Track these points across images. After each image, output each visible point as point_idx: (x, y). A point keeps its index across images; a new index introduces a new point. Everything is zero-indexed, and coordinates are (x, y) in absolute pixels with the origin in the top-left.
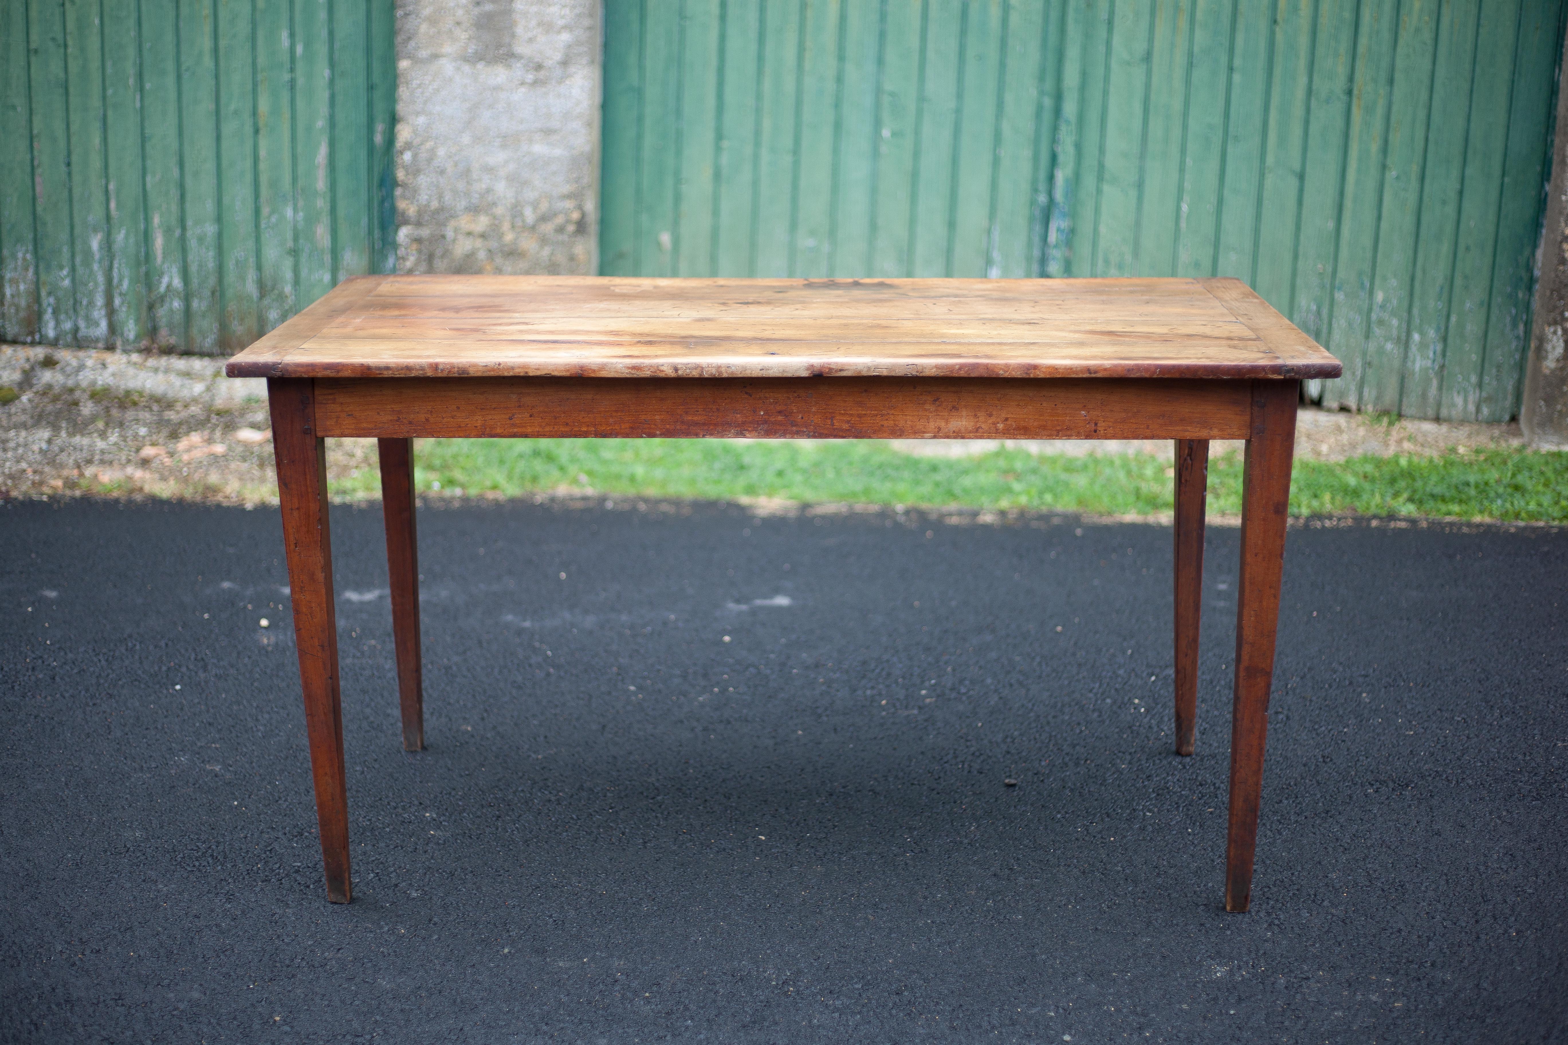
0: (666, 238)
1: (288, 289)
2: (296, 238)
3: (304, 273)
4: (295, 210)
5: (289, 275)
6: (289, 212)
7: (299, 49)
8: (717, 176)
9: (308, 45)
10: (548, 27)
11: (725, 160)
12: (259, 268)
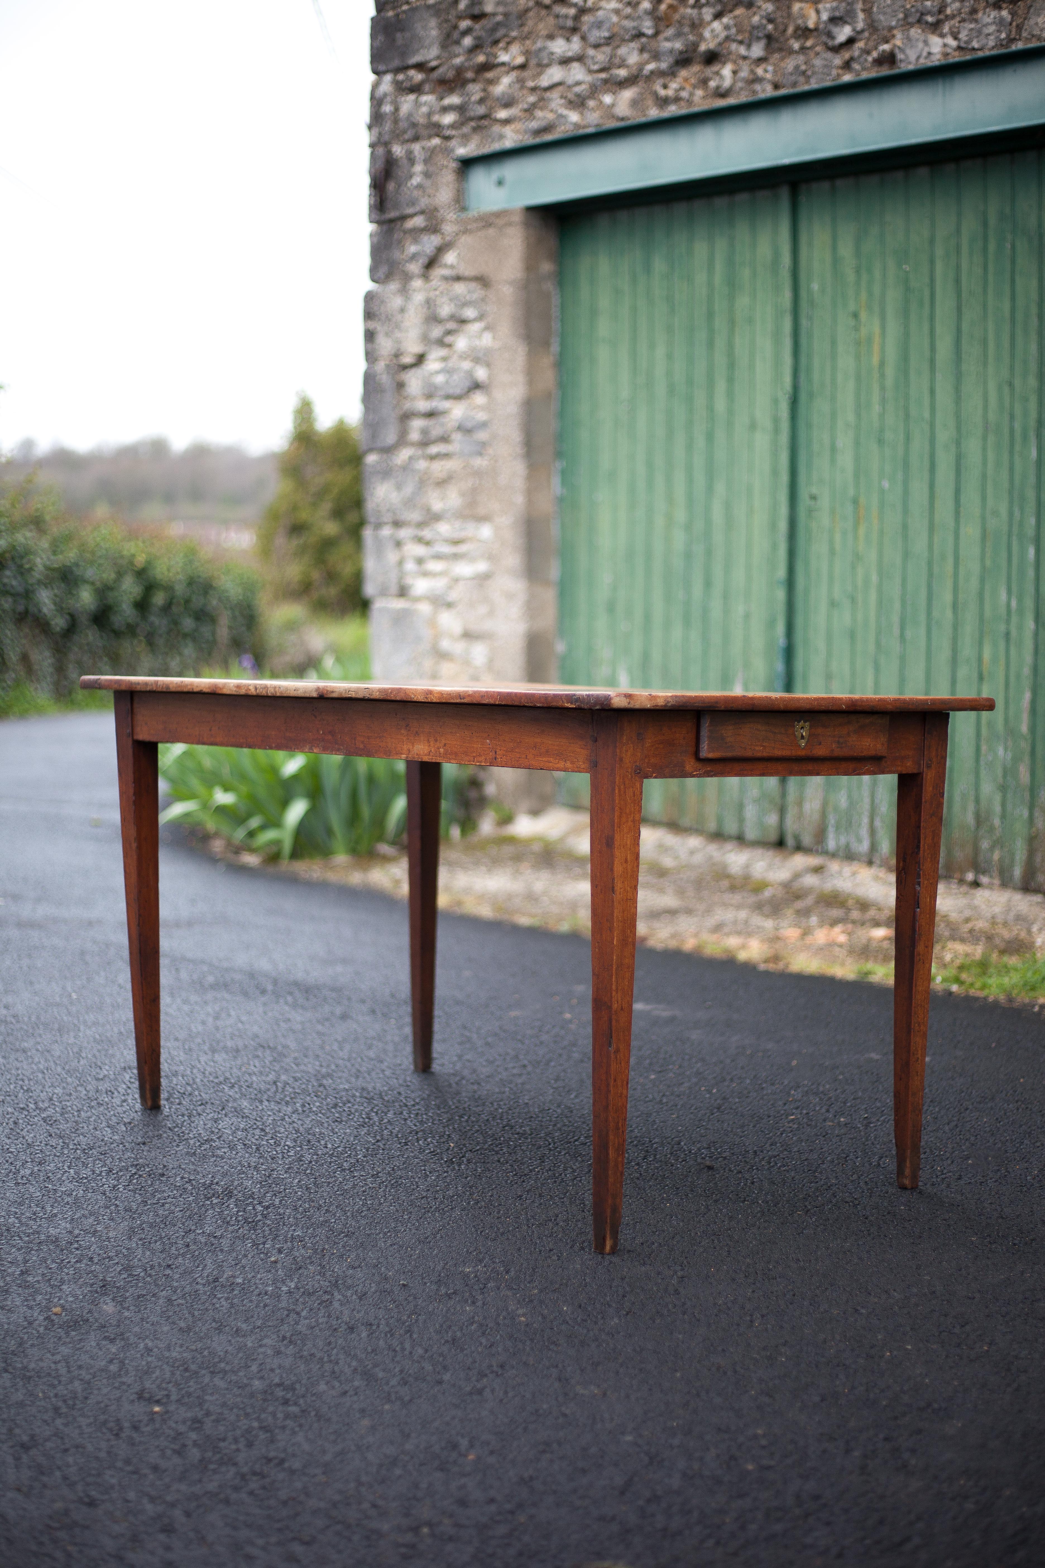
1: (997, 822)
2: (1005, 776)
3: (1009, 807)
4: (1006, 749)
5: (998, 809)
6: (1001, 751)
7: (1014, 604)
9: (1020, 600)
12: (977, 801)
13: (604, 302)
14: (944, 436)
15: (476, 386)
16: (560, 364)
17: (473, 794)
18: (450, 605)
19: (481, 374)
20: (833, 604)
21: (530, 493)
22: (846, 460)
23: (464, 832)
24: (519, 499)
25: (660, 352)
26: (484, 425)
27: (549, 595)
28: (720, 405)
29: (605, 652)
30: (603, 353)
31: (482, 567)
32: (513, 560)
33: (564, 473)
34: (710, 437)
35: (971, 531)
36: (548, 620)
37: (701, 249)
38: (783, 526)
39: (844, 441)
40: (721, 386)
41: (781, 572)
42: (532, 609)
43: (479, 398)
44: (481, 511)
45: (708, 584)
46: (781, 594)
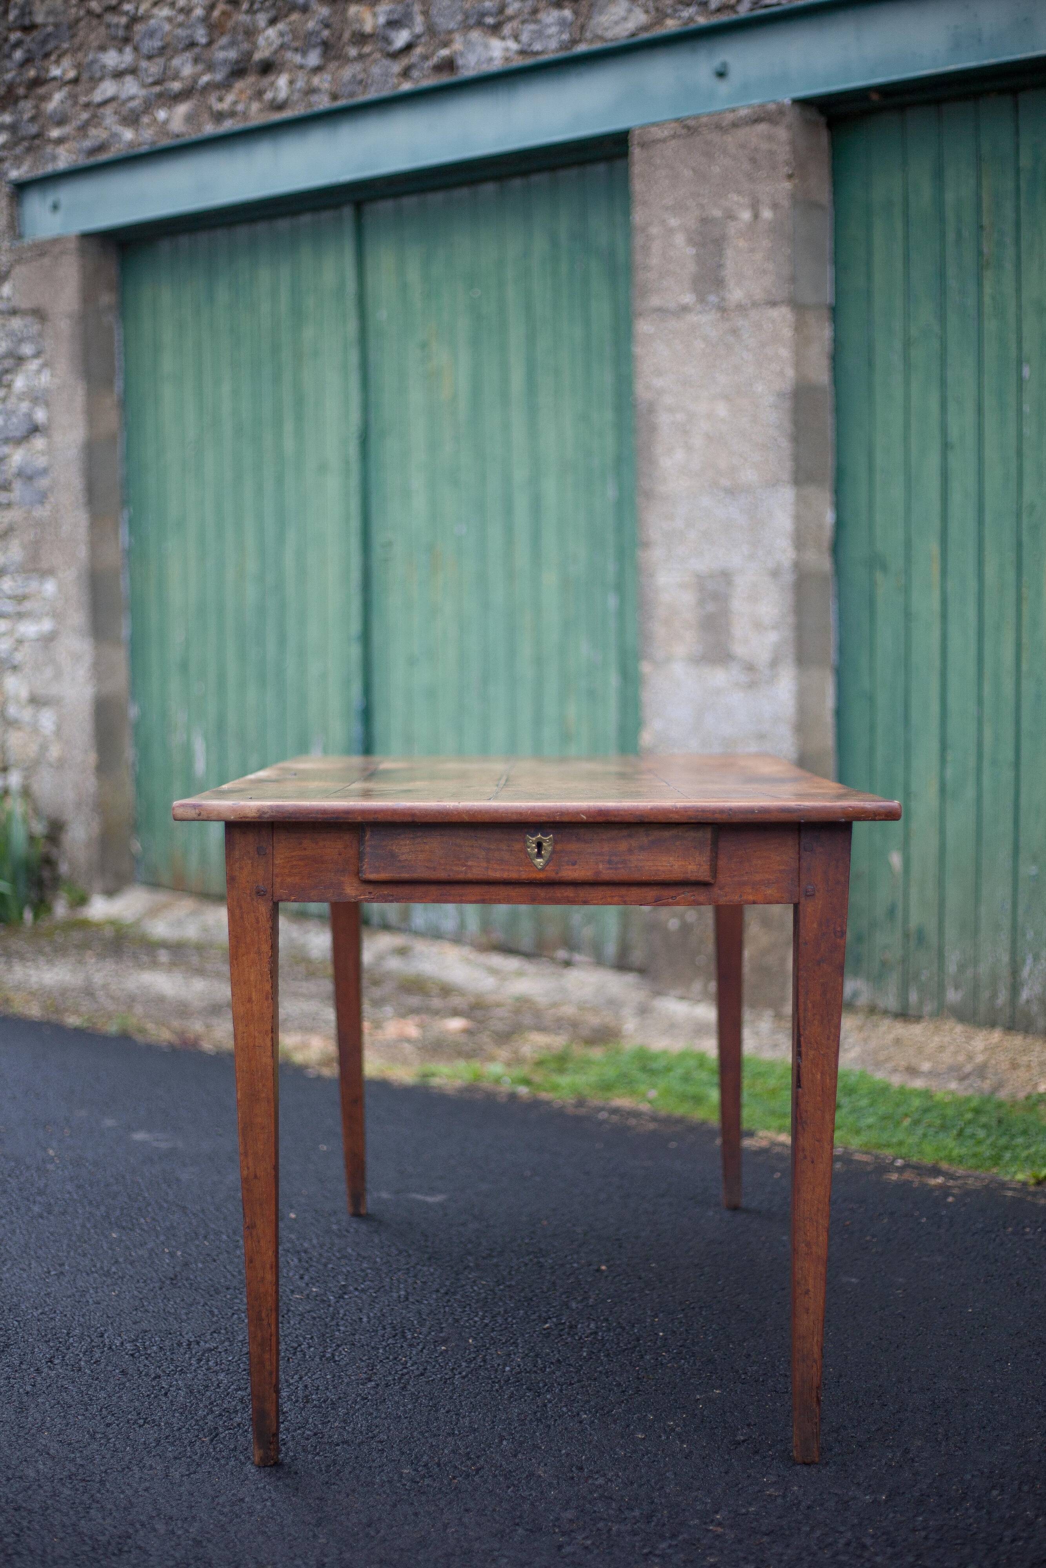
0: (896, 859)
8: (943, 790)
9: (603, 653)
10: (758, 626)
11: (949, 772)
13: (168, 335)
14: (520, 475)
15: (35, 429)
16: (124, 404)
17: (46, 874)
18: (15, 668)
19: (40, 415)
20: (412, 662)
21: (94, 545)
22: (419, 503)
23: (36, 916)
24: (82, 552)
25: (226, 388)
26: (45, 471)
27: (120, 657)
28: (289, 444)
29: (179, 716)
30: (168, 392)
31: (47, 625)
32: (78, 618)
33: (131, 522)
34: (280, 481)
35: (550, 579)
36: (119, 681)
37: (264, 275)
38: (356, 575)
39: (418, 482)
40: (289, 427)
41: (355, 627)
42: (99, 670)
43: (39, 443)
44: (45, 565)
45: (282, 641)
46: (355, 651)
